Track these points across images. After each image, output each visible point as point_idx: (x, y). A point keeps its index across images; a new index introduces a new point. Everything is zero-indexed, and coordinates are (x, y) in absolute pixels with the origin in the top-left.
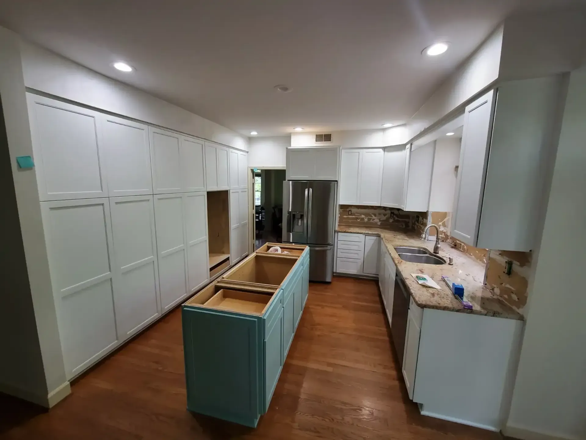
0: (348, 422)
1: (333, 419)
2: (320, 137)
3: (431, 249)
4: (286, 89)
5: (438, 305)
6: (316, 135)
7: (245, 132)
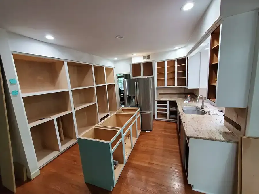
0: (155, 192)
1: (147, 190)
2: (145, 58)
3: (200, 107)
4: (121, 37)
5: (197, 136)
6: (143, 57)
7: (111, 59)
